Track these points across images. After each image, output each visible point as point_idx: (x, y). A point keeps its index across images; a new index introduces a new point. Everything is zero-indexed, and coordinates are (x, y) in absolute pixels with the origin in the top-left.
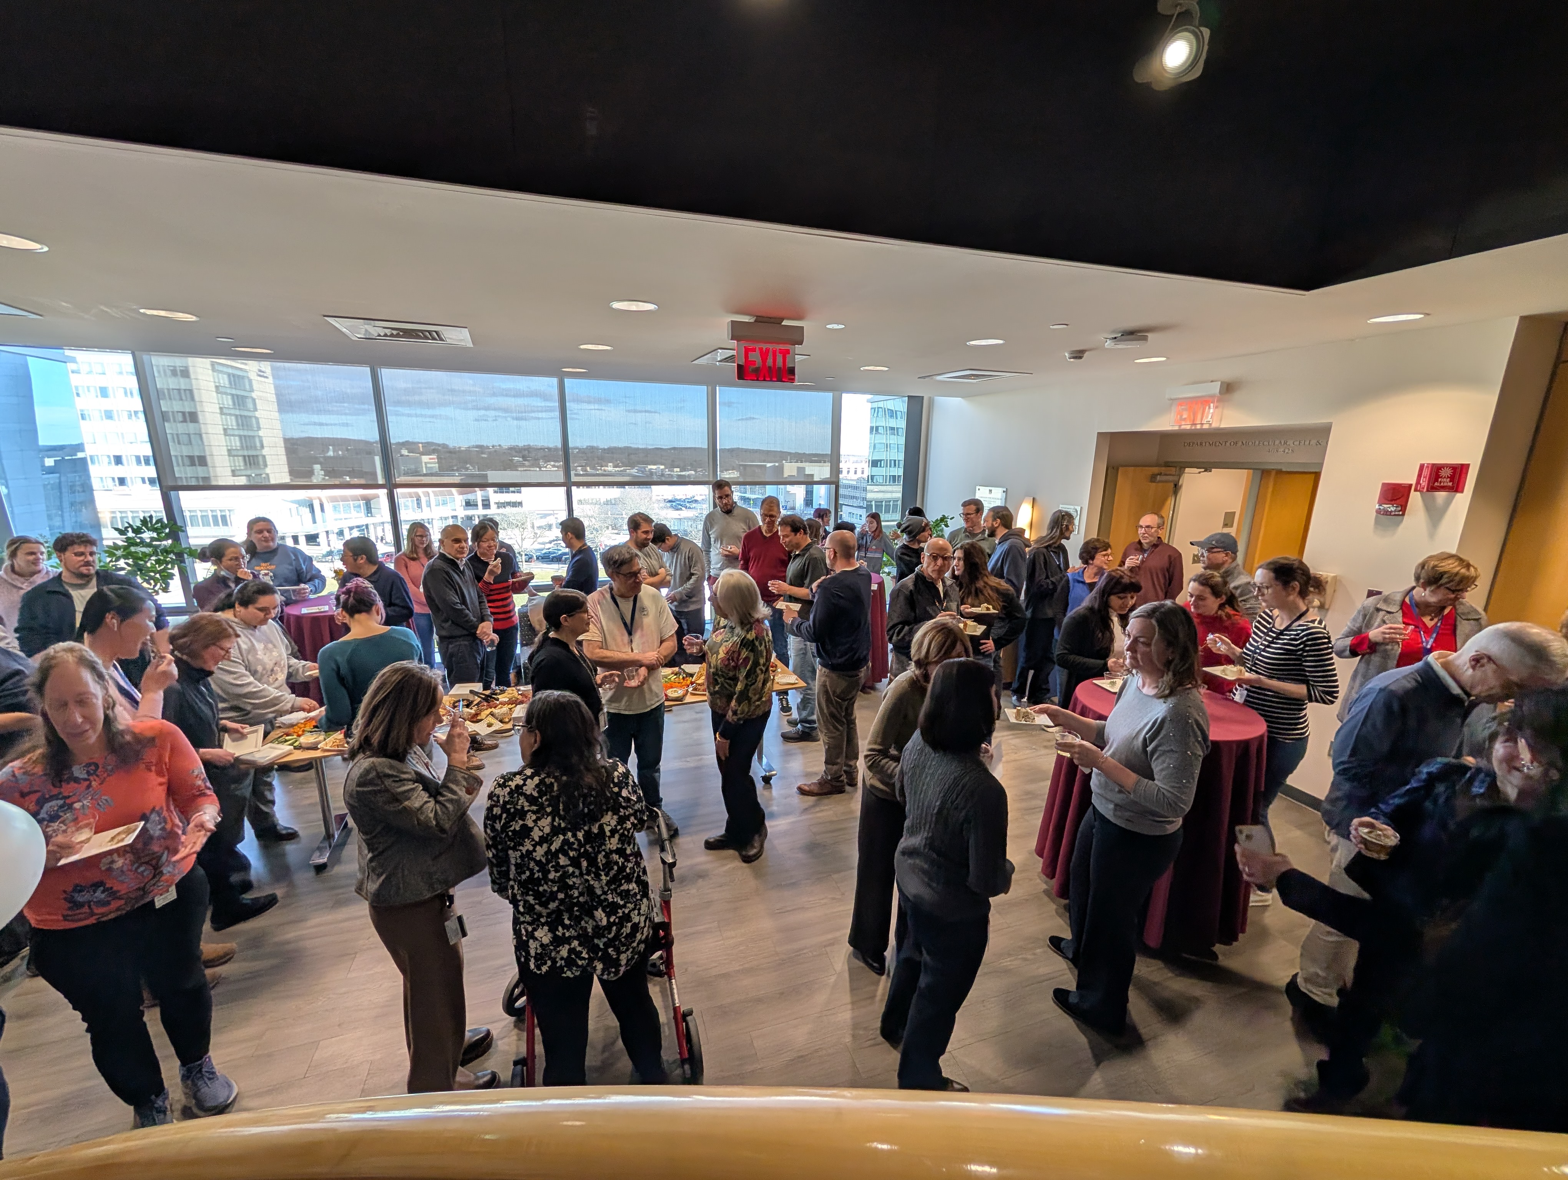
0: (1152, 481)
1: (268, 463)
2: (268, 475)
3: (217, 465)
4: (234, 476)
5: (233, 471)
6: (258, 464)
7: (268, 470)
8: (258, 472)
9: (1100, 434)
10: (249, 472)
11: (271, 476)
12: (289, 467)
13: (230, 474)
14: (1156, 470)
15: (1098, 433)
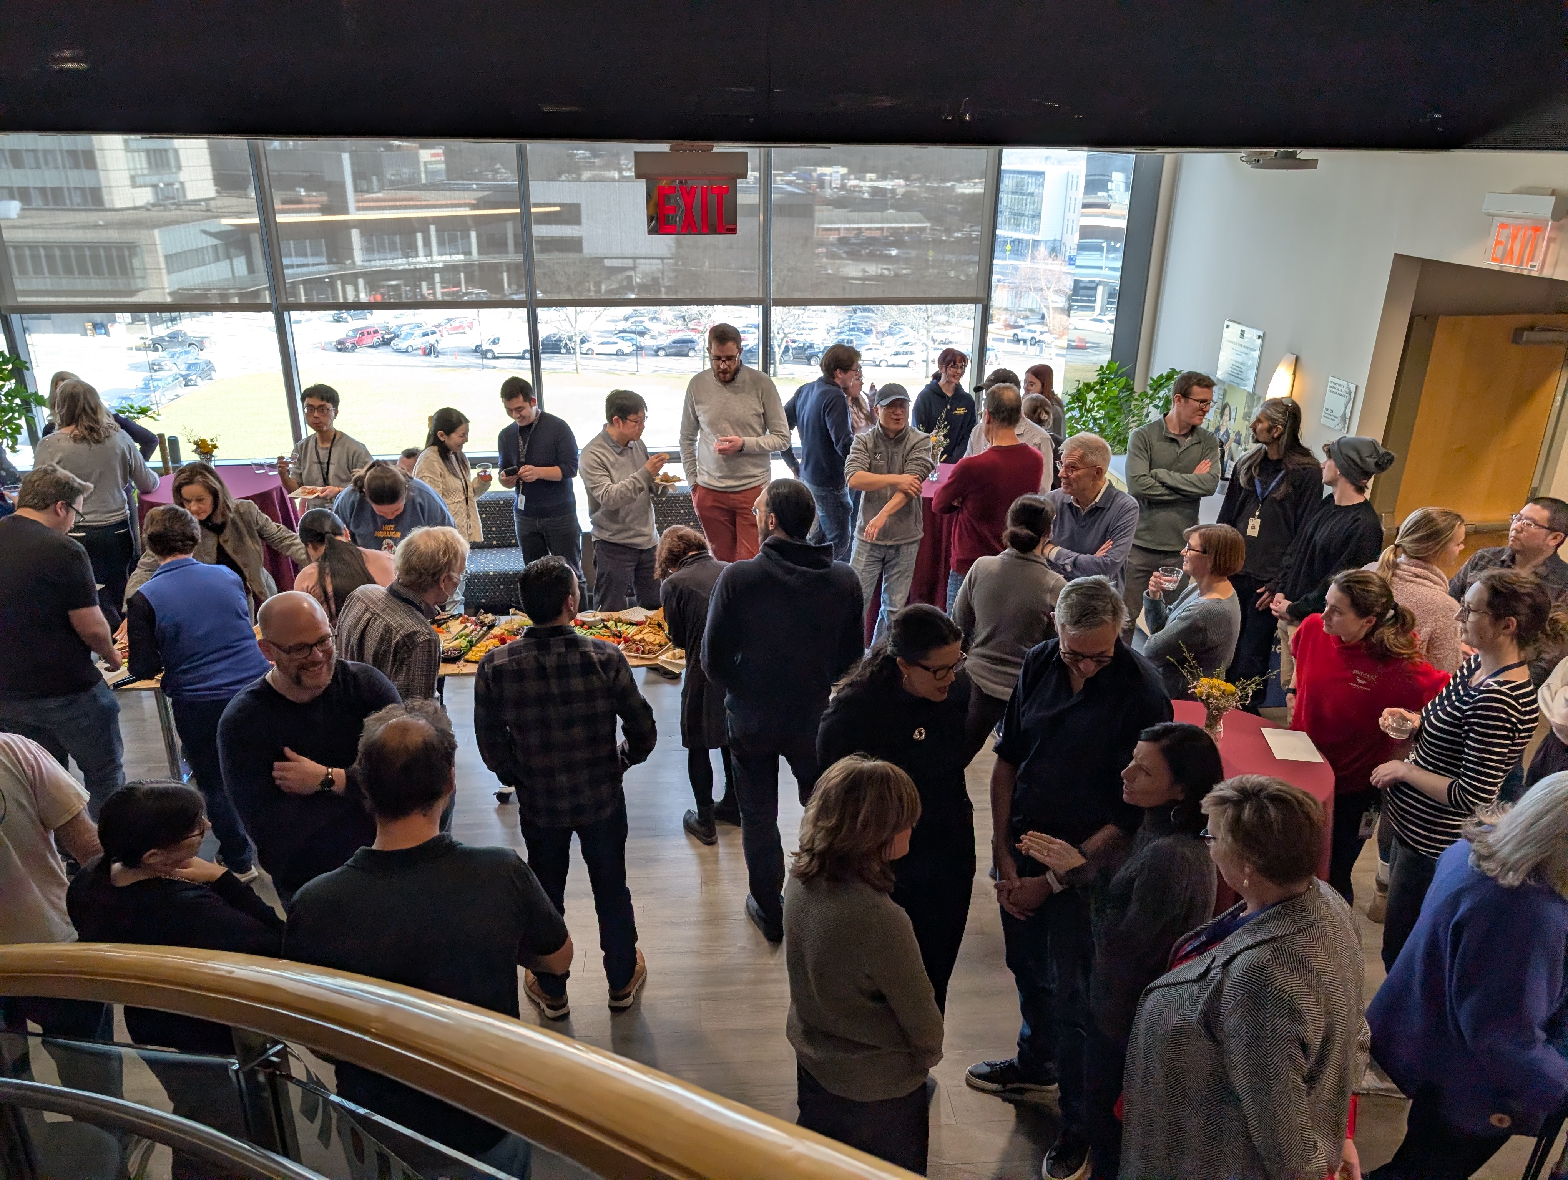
0: (1514, 342)
1: (184, 163)
2: (182, 183)
3: (110, 168)
4: (134, 185)
5: (133, 178)
6: (168, 165)
7: (183, 176)
8: (167, 178)
9: (1400, 259)
10: (154, 179)
11: (188, 186)
12: (214, 170)
13: (128, 182)
14: (1524, 319)
15: (1397, 256)
